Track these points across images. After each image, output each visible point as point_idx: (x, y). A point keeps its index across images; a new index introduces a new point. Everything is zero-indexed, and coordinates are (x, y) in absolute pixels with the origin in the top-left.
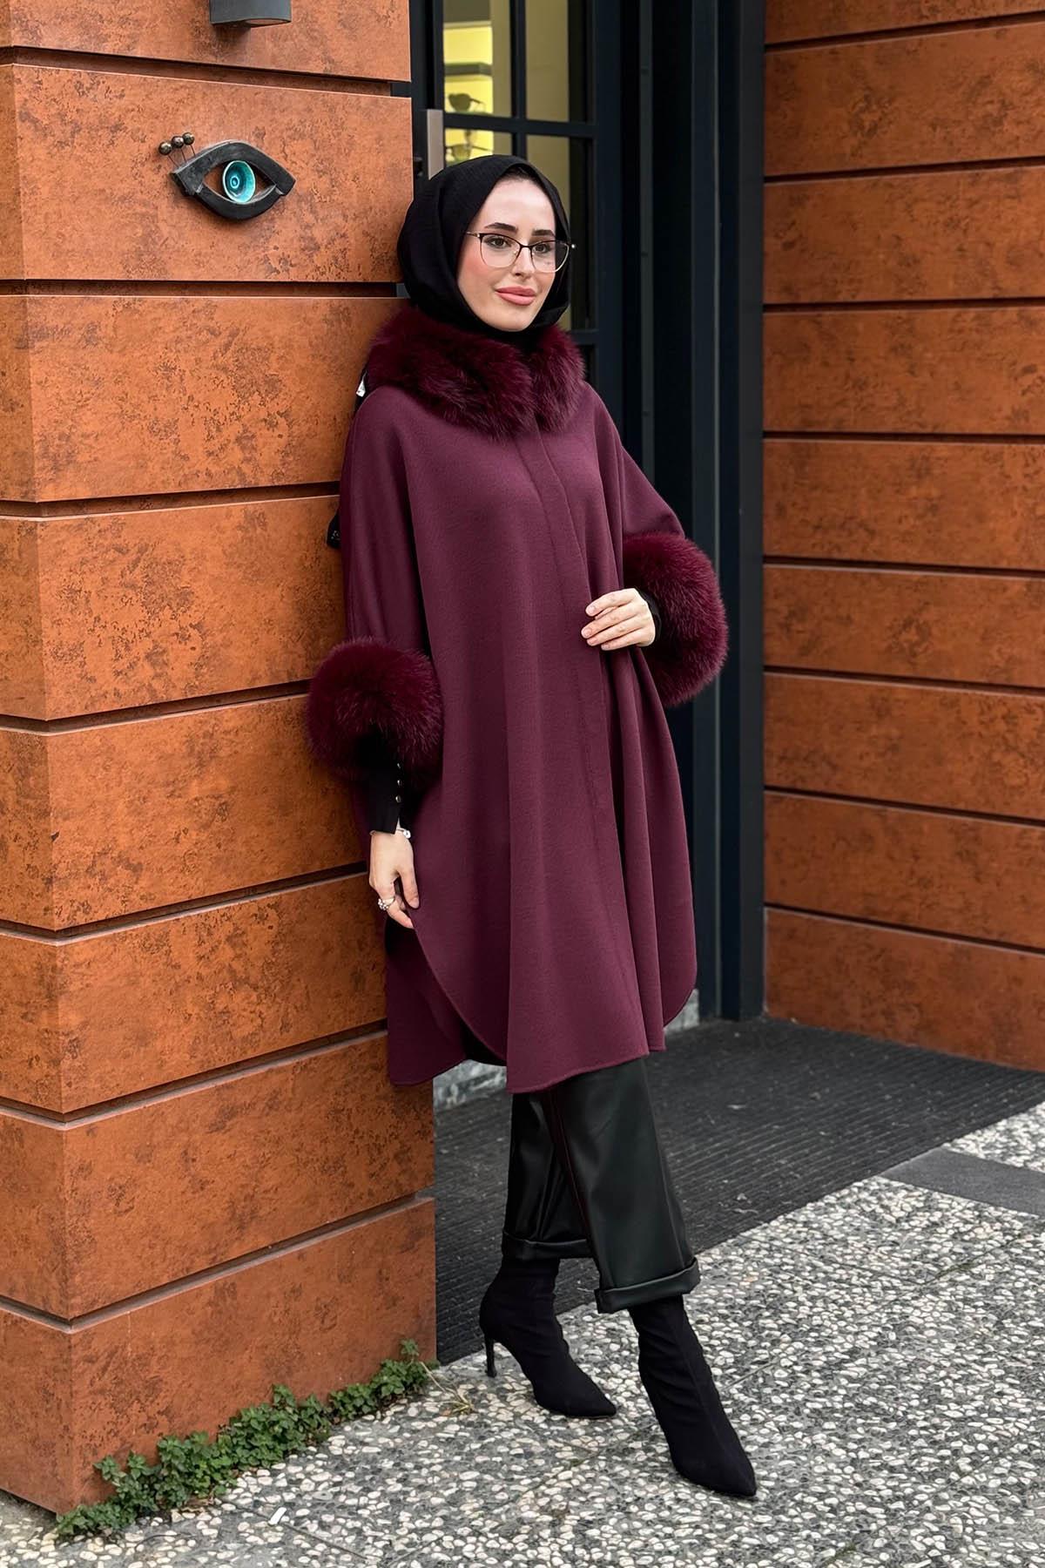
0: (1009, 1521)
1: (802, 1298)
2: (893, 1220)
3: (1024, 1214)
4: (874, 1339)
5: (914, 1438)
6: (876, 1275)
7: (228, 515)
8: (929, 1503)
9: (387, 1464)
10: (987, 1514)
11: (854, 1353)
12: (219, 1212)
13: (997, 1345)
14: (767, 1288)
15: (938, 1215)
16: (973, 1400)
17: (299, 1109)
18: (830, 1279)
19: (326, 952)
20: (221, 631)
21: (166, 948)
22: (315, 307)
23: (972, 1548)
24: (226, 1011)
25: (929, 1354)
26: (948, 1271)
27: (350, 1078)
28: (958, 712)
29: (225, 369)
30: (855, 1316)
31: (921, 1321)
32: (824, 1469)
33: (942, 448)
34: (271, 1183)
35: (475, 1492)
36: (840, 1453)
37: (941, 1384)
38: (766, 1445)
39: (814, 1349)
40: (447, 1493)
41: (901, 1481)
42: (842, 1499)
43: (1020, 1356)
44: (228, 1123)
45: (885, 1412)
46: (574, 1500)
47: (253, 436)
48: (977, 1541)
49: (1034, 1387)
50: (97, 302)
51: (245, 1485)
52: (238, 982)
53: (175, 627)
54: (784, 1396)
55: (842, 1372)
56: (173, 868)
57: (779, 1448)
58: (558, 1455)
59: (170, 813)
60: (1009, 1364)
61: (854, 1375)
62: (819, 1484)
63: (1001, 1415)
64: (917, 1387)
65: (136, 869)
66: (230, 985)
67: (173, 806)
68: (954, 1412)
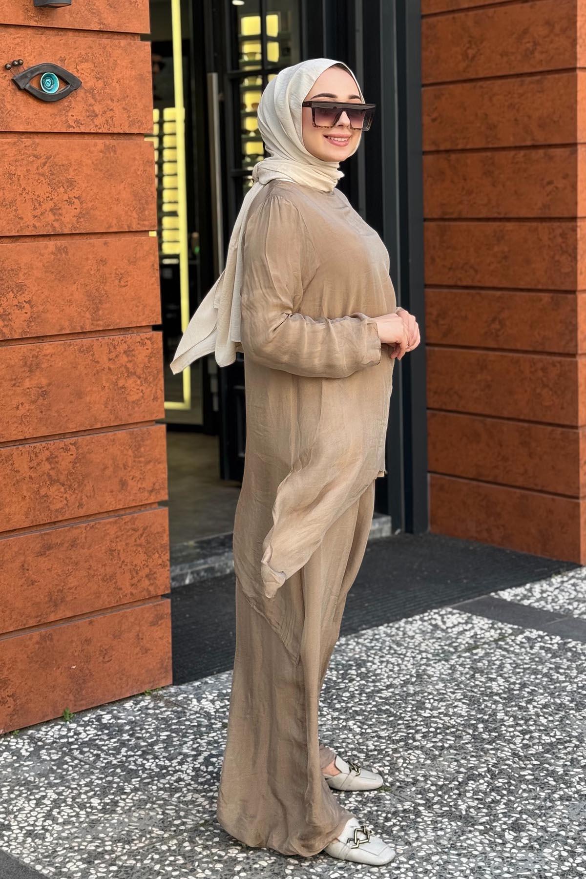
0: (428, 762)
1: (376, 661)
2: (444, 627)
3: (516, 627)
4: (403, 681)
5: (399, 724)
6: (421, 652)
7: (48, 247)
8: (391, 753)
10: (418, 757)
11: (388, 687)
12: (42, 597)
13: (466, 685)
14: (361, 656)
15: (470, 626)
16: (440, 709)
17: (89, 548)
18: (395, 653)
19: (104, 469)
20: (42, 305)
21: (11, 462)
22: (95, 145)
23: (402, 773)
24: (46, 496)
25: (428, 688)
27: (119, 534)
28: (520, 366)
29: (43, 175)
30: (399, 670)
31: (432, 673)
32: (346, 736)
33: (509, 226)
34: (72, 585)
35: (164, 741)
36: (358, 730)
37: (427, 701)
38: (321, 725)
39: (369, 684)
40: (150, 741)
41: (382, 743)
42: (347, 749)
43: (476, 690)
44: (47, 553)
45: (391, 712)
46: (211, 745)
47: (60, 208)
48: (406, 770)
49: (475, 704)
52: (53, 481)
53: (15, 302)
54: (342, 704)
55: (379, 695)
56: (15, 422)
57: (327, 726)
58: (214, 726)
59: (13, 394)
60: (468, 694)
61: (383, 696)
62: (339, 743)
63: (450, 716)
64: (413, 702)
66: (48, 483)
67: (15, 391)
68: (427, 714)
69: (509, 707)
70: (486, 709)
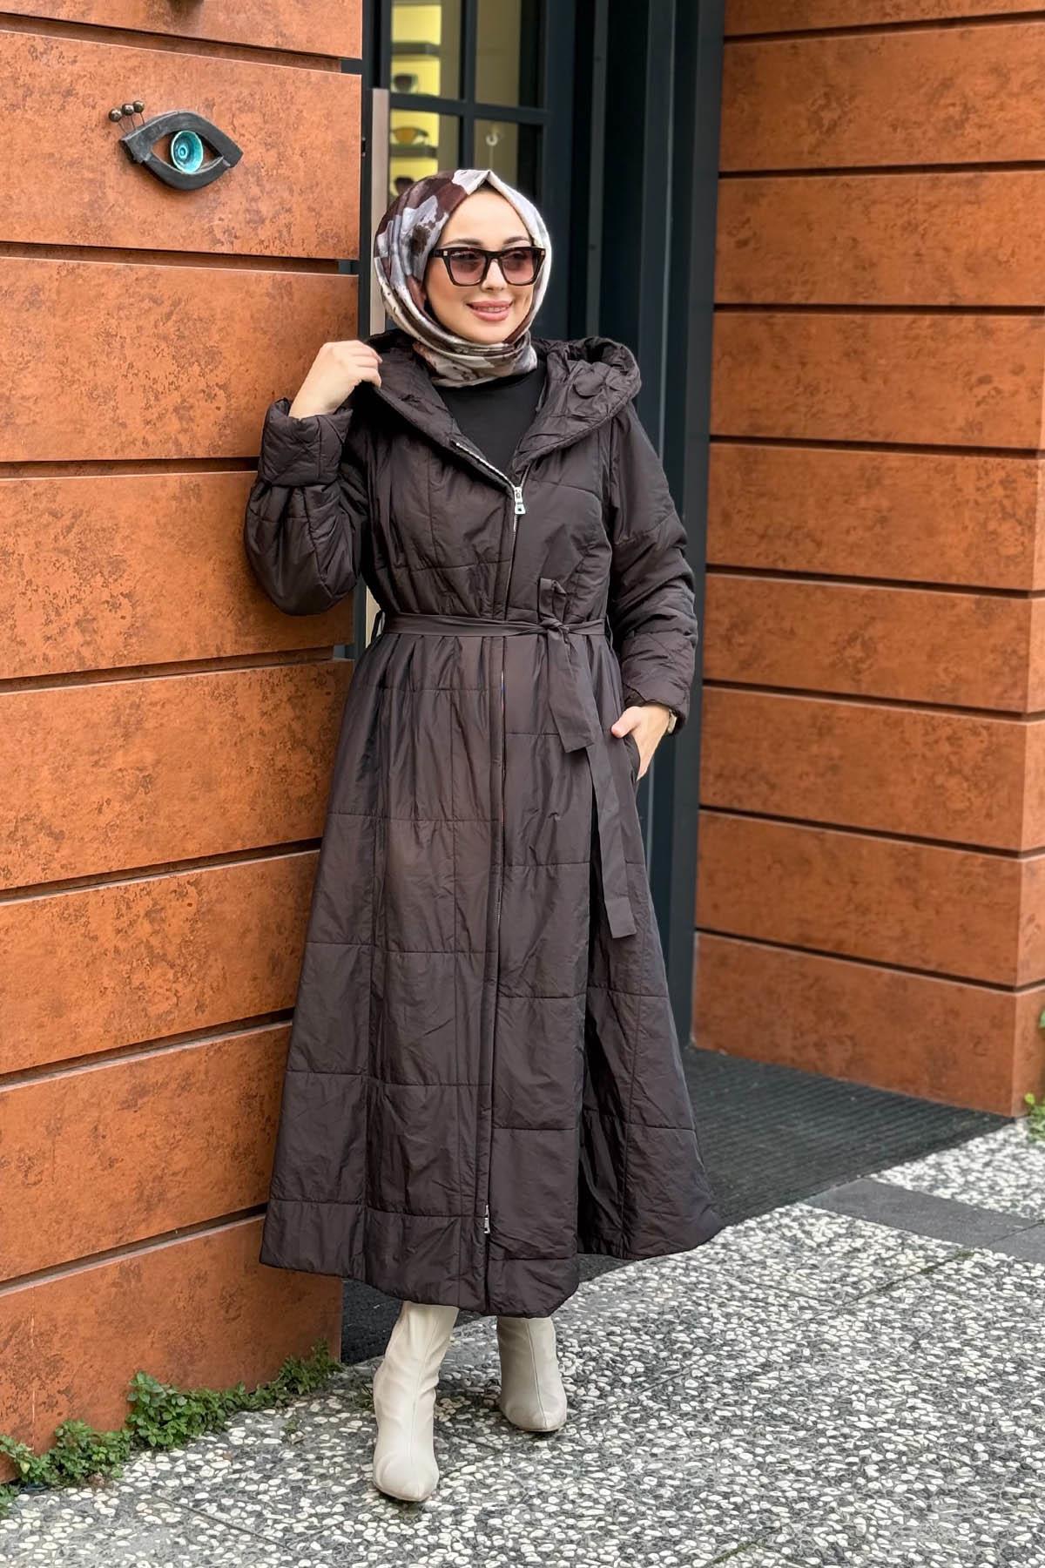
0: (914, 1523)
1: (716, 1314)
2: (813, 1244)
4: (788, 1355)
5: (822, 1446)
6: (794, 1295)
7: (164, 485)
8: (834, 1505)
9: (288, 1455)
10: (891, 1514)
11: (766, 1366)
12: (126, 1192)
13: (912, 1363)
14: (681, 1304)
15: (860, 1241)
16: (884, 1413)
17: (211, 1093)
18: (746, 1298)
19: (244, 933)
20: (152, 602)
21: (84, 919)
22: (258, 280)
23: (875, 1546)
24: (142, 987)
25: (843, 1370)
26: (868, 1294)
27: (264, 1063)
28: (902, 732)
29: (165, 338)
30: (770, 1333)
31: (836, 1339)
32: (730, 1471)
33: (894, 459)
34: (180, 1166)
36: (748, 1457)
37: (853, 1397)
38: (673, 1448)
39: (726, 1362)
40: (348, 1483)
41: (807, 1484)
42: (747, 1498)
43: (935, 1374)
44: (140, 1102)
45: (794, 1420)
46: (476, 1491)
47: (191, 407)
48: (880, 1540)
49: (947, 1403)
50: (42, 265)
51: (143, 1470)
52: (156, 958)
53: (105, 596)
54: (693, 1403)
55: (754, 1384)
56: (94, 838)
57: (686, 1450)
58: (462, 1451)
59: (94, 782)
60: (924, 1381)
61: (766, 1386)
62: (725, 1484)
63: (912, 1427)
64: (829, 1400)
65: (58, 837)
66: (147, 961)
67: (97, 775)
68: (864, 1423)
69: (1015, 1409)
70: (973, 1413)
